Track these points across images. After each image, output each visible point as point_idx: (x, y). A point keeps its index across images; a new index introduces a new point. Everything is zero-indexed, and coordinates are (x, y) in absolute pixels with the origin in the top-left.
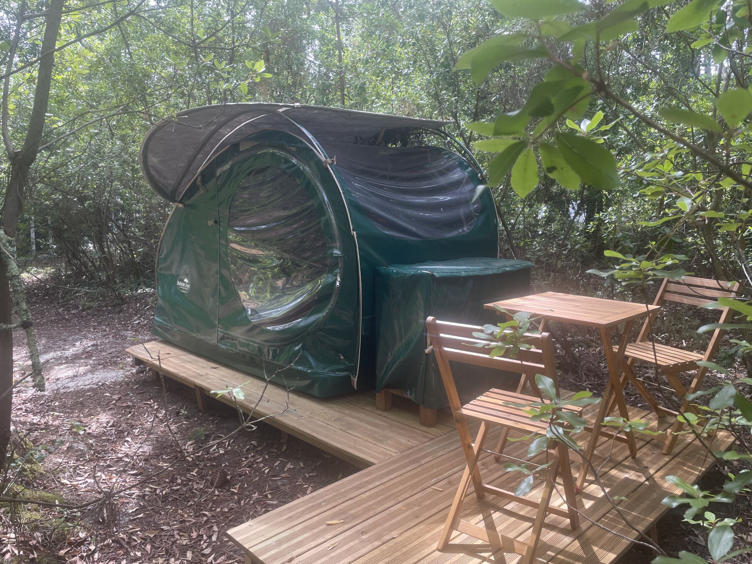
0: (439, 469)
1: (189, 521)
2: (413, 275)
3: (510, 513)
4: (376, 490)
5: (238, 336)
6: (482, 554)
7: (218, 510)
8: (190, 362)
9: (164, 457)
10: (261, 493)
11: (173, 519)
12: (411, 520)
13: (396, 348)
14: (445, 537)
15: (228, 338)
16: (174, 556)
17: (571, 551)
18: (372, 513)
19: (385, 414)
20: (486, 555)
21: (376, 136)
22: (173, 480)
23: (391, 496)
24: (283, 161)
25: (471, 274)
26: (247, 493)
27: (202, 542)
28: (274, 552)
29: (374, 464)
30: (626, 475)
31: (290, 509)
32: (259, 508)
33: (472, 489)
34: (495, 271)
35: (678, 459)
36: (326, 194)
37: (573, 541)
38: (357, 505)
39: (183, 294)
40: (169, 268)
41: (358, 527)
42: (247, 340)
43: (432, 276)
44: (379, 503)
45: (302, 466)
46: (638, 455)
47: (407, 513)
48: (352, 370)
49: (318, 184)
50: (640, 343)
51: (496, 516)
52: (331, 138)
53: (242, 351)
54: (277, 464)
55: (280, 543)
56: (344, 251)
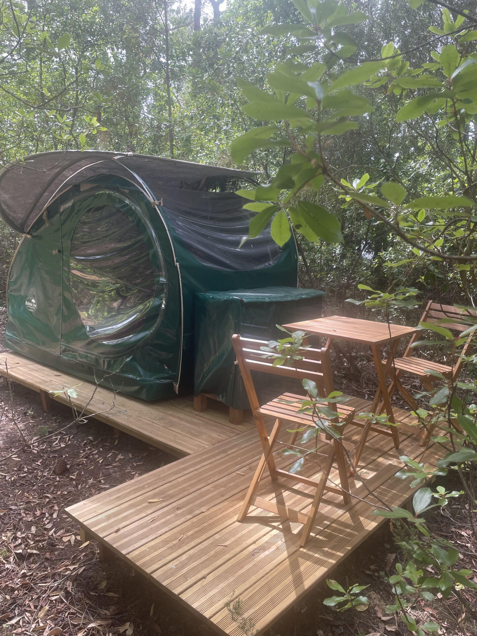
0: (242, 458)
1: (34, 502)
2: (226, 300)
3: (298, 492)
4: (191, 475)
5: (78, 348)
6: (273, 524)
7: (59, 493)
8: (36, 371)
9: (13, 450)
10: (95, 479)
11: (20, 500)
12: (217, 499)
13: (211, 360)
14: (243, 511)
15: (69, 350)
16: (20, 530)
17: (343, 521)
18: (186, 493)
19: (202, 414)
20: (275, 524)
21: (199, 182)
22: (20, 469)
23: (201, 480)
24: (117, 201)
25: (274, 300)
26: (84, 479)
27: (44, 519)
28: (103, 524)
29: (189, 454)
30: (390, 462)
31: (119, 491)
32: (93, 491)
33: (268, 473)
34: (293, 298)
35: (431, 450)
36: (154, 231)
37: (345, 513)
38: (174, 487)
39: (31, 312)
40: (19, 290)
41: (174, 505)
42: (86, 352)
43: (242, 301)
44: (192, 486)
45: (131, 456)
46: (401, 446)
47: (215, 493)
48: (175, 378)
49: (148, 222)
50: (406, 358)
51: (286, 494)
52: (160, 183)
53: (82, 362)
54: (110, 455)
55: (109, 518)
56: (169, 279)
